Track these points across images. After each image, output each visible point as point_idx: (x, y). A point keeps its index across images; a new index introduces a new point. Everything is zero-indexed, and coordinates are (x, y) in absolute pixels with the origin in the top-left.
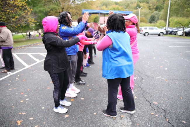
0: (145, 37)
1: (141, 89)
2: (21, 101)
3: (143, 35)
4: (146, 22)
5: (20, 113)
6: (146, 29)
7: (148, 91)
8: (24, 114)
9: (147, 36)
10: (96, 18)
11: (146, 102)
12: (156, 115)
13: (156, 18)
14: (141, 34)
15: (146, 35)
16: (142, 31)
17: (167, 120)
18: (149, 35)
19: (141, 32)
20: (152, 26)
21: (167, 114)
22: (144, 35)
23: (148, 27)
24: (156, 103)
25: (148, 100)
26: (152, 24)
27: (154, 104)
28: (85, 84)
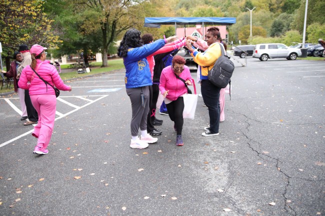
0: (262, 62)
1: (245, 137)
2: (70, 156)
3: (258, 59)
4: (264, 36)
5: (75, 170)
6: (263, 47)
7: (256, 139)
8: (80, 170)
9: (266, 61)
10: (168, 31)
11: (253, 152)
12: (265, 165)
13: (284, 26)
14: (254, 57)
15: (265, 59)
16: (256, 51)
17: (279, 169)
18: (269, 59)
19: (254, 54)
20: (276, 42)
21: (279, 163)
22: (261, 59)
23: (267, 45)
24: (266, 152)
25: (255, 149)
26: (276, 38)
27: (263, 154)
28: (160, 134)
